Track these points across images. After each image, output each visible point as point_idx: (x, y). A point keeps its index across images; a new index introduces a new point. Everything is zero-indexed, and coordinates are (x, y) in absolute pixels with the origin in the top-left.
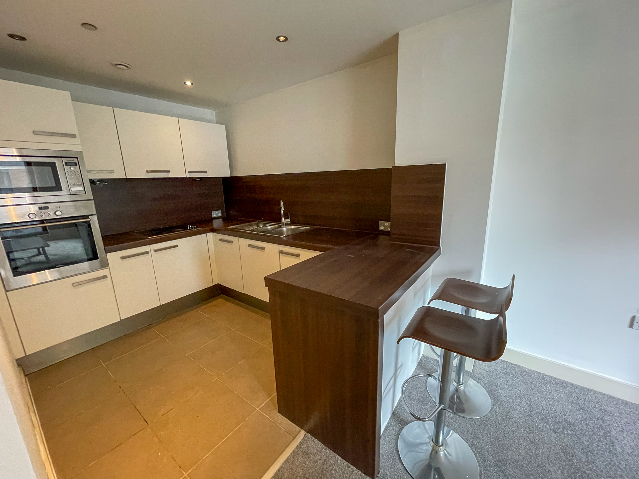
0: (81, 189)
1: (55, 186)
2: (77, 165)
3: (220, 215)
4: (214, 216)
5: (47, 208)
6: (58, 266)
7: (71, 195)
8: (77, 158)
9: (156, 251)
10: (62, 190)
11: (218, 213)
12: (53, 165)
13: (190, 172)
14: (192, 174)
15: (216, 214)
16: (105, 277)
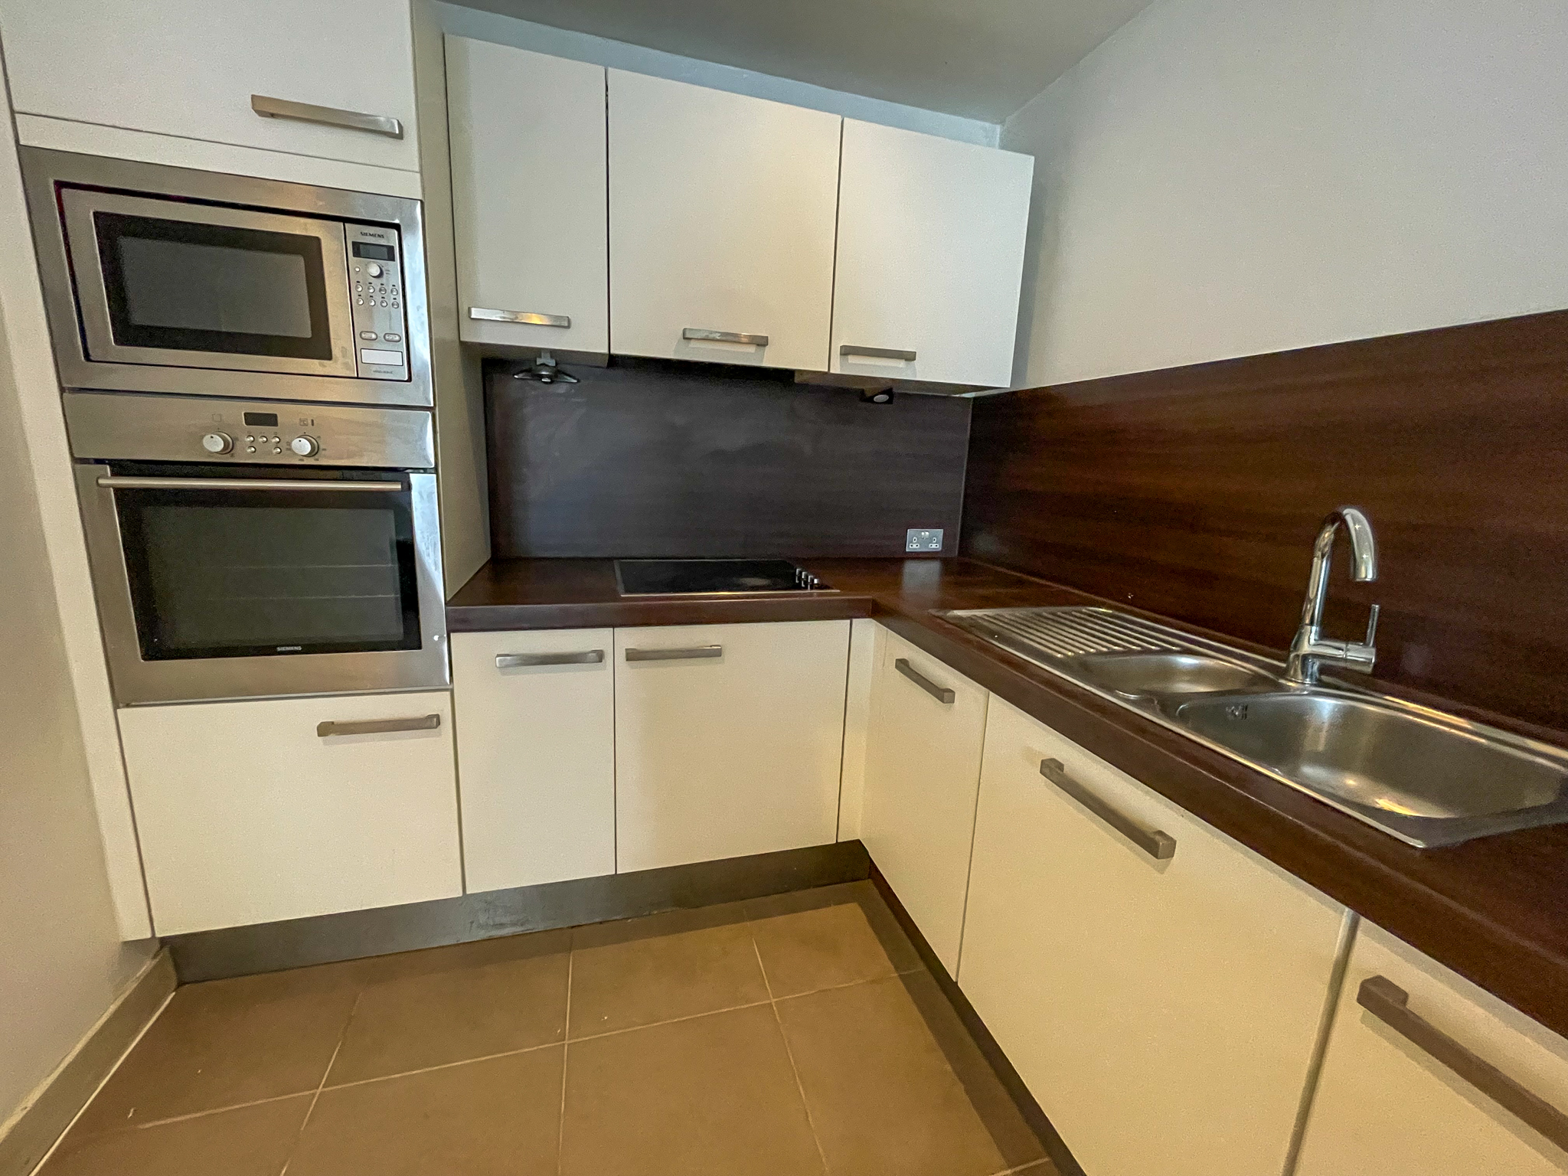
0: (397, 358)
1: (309, 335)
2: (393, 259)
3: (935, 546)
4: (914, 546)
5: (271, 420)
6: (283, 649)
7: (358, 378)
8: (397, 227)
9: (633, 656)
10: (327, 355)
11: (930, 540)
12: (309, 248)
13: (847, 351)
14: (852, 359)
15: (921, 541)
16: (431, 722)
